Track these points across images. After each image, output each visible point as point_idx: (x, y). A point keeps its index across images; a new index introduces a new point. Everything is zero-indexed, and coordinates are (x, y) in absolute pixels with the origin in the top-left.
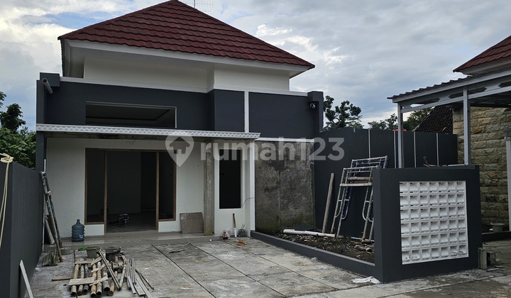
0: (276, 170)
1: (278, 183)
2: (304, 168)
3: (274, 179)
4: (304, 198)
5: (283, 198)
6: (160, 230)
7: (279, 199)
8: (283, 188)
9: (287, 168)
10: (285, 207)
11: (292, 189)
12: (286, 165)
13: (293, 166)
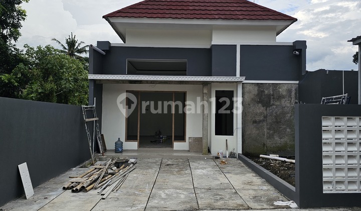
0: (263, 106)
1: (265, 117)
2: (288, 105)
3: (261, 114)
4: (288, 130)
5: (269, 129)
6: (175, 148)
7: (265, 130)
8: (269, 121)
9: (273, 104)
10: (270, 137)
11: (278, 122)
12: (272, 103)
13: (279, 104)
